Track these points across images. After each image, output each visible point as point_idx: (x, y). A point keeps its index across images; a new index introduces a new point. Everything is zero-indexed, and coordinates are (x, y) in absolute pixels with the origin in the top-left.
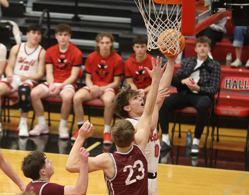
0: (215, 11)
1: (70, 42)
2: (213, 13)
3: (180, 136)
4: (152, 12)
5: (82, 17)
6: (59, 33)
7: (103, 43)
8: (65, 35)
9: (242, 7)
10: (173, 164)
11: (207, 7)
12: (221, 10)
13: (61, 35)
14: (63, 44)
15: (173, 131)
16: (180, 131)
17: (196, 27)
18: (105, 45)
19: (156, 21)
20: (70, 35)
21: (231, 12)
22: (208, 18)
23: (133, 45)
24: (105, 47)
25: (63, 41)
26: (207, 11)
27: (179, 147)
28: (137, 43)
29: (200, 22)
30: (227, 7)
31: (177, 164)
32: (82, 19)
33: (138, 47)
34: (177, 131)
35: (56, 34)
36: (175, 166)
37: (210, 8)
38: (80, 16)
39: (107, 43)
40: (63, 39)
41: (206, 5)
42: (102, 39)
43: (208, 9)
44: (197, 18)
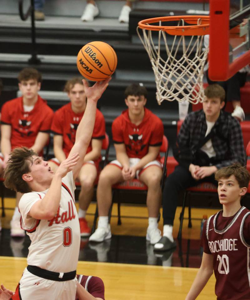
1: (39, 97)
3: (190, 225)
4: (163, 48)
5: (43, 58)
6: (23, 82)
7: (74, 93)
8: (32, 84)
10: (182, 266)
11: (244, 37)
13: (26, 84)
14: (30, 97)
15: (181, 218)
16: (190, 219)
18: (78, 95)
19: (167, 61)
20: (40, 84)
22: (245, 53)
23: (126, 97)
24: (78, 98)
25: (29, 94)
26: (244, 43)
27: (189, 241)
28: (131, 95)
29: (236, 59)
31: (187, 266)
32: (42, 61)
33: (133, 100)
34: (186, 219)
35: (20, 84)
36: (185, 269)
37: (248, 39)
38: (39, 56)
40: (29, 90)
41: (242, 34)
42: (73, 87)
43: (244, 41)
44: (230, 53)
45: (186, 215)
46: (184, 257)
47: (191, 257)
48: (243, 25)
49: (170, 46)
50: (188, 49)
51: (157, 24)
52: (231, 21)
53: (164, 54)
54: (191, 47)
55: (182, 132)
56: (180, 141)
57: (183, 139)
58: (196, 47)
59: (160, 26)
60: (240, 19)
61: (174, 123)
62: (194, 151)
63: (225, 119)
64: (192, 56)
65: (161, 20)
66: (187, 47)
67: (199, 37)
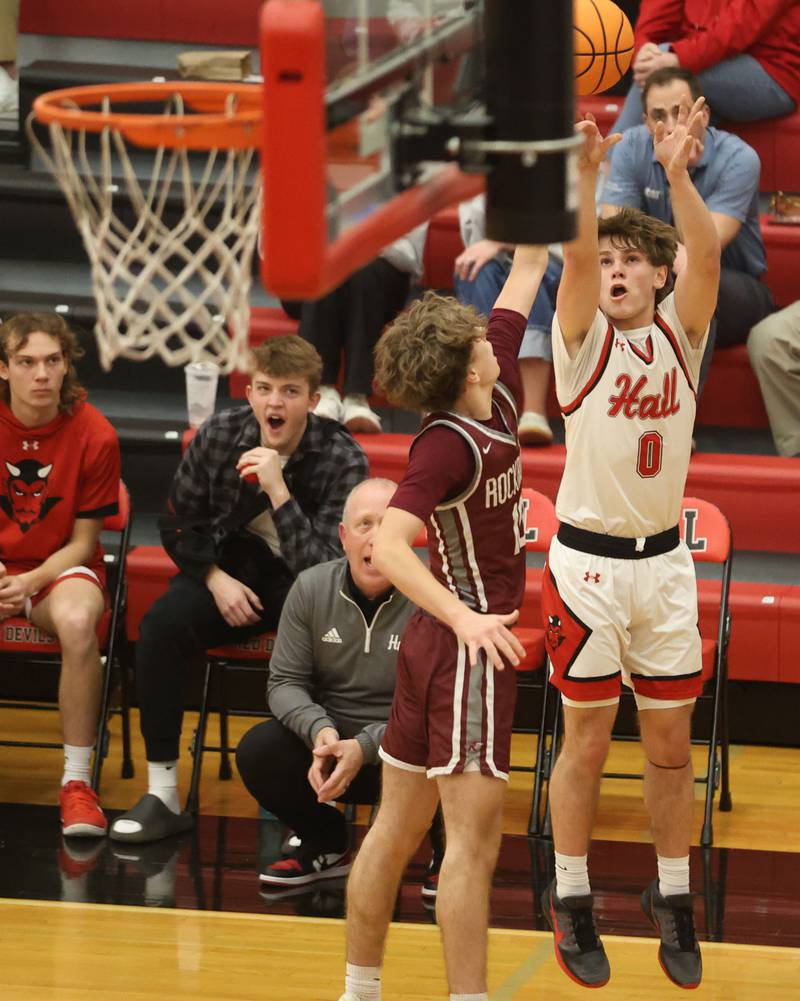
0: (407, 179)
2: (400, 188)
7: (30, 361)
9: (529, 160)
11: (373, 160)
12: (434, 172)
15: (199, 749)
16: (224, 749)
17: (333, 250)
18: (41, 371)
21: (478, 181)
22: (379, 209)
24: (42, 381)
27: (224, 822)
29: (349, 228)
30: (461, 159)
34: (213, 749)
37: (386, 165)
39: (51, 359)
41: (367, 148)
43: (376, 170)
44: (330, 210)
45: (213, 737)
46: (208, 874)
47: (231, 877)
48: (371, 121)
49: (144, 184)
50: (200, 195)
51: (97, 108)
52: (331, 108)
53: (124, 209)
54: (210, 188)
55: (186, 470)
56: (180, 498)
57: (189, 495)
58: (223, 190)
59: (106, 114)
60: (361, 99)
61: (172, 435)
62: (221, 533)
63: (322, 444)
64: (213, 219)
65: (109, 95)
66: (196, 187)
67: (231, 155)
